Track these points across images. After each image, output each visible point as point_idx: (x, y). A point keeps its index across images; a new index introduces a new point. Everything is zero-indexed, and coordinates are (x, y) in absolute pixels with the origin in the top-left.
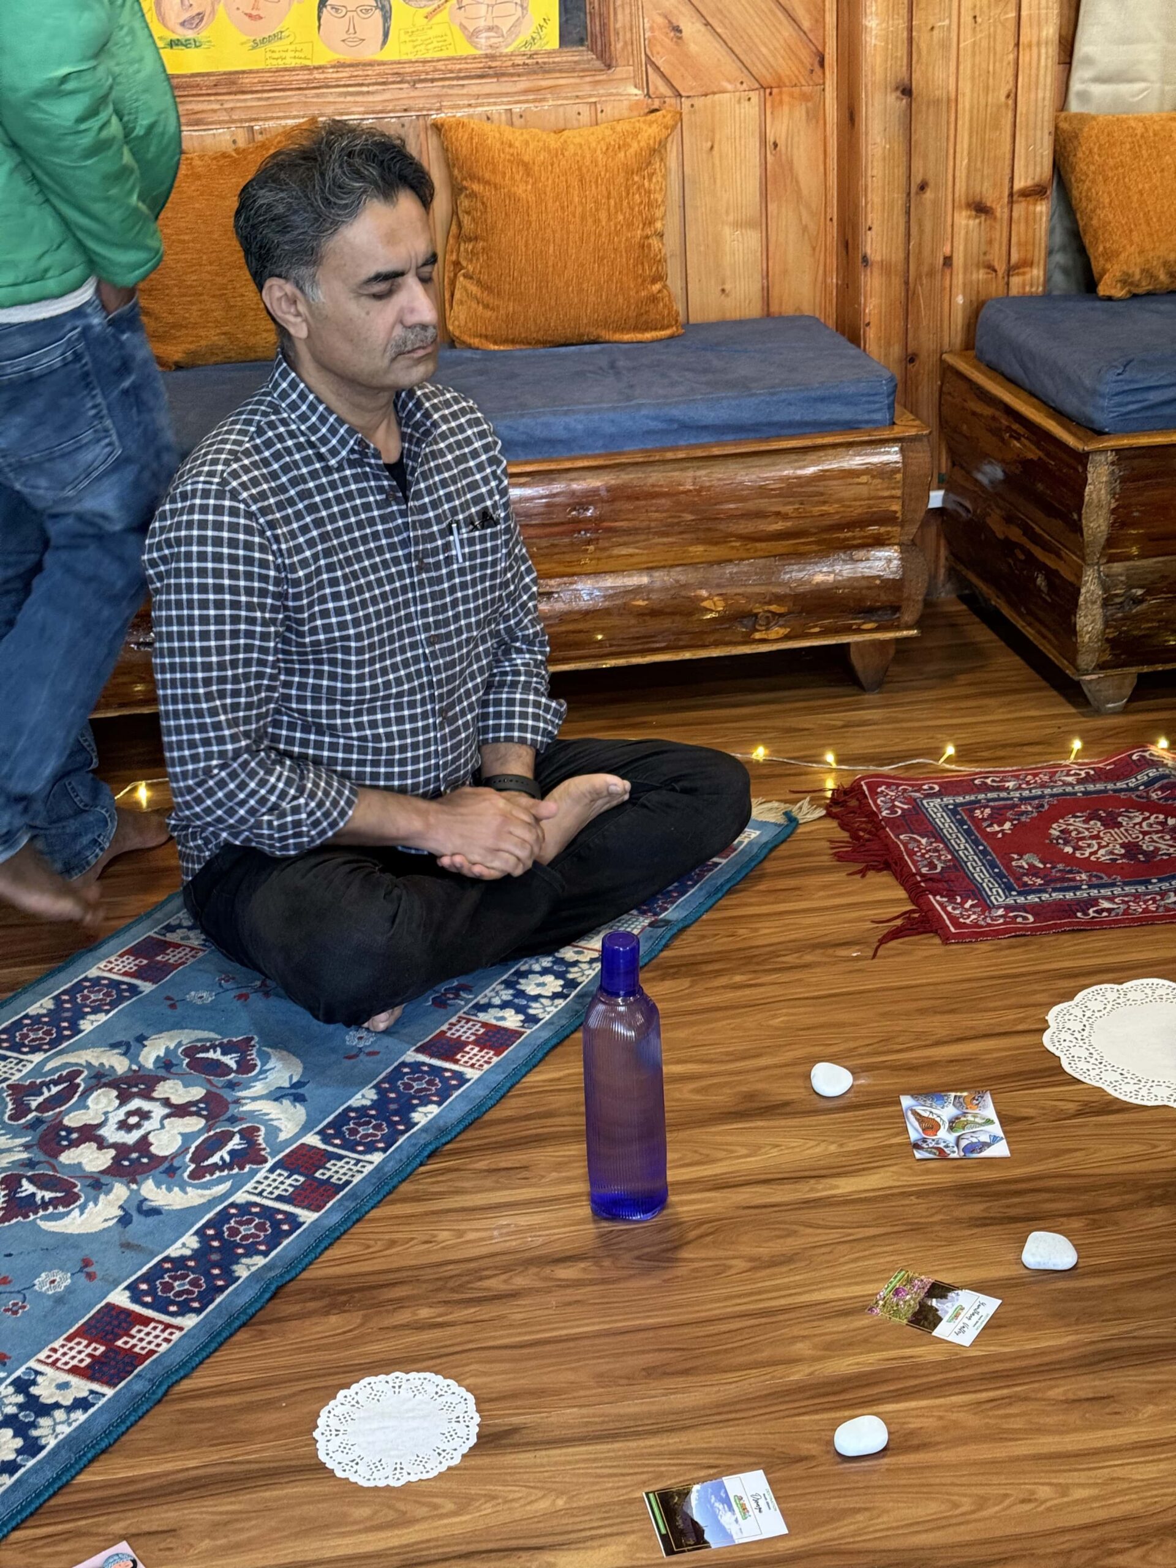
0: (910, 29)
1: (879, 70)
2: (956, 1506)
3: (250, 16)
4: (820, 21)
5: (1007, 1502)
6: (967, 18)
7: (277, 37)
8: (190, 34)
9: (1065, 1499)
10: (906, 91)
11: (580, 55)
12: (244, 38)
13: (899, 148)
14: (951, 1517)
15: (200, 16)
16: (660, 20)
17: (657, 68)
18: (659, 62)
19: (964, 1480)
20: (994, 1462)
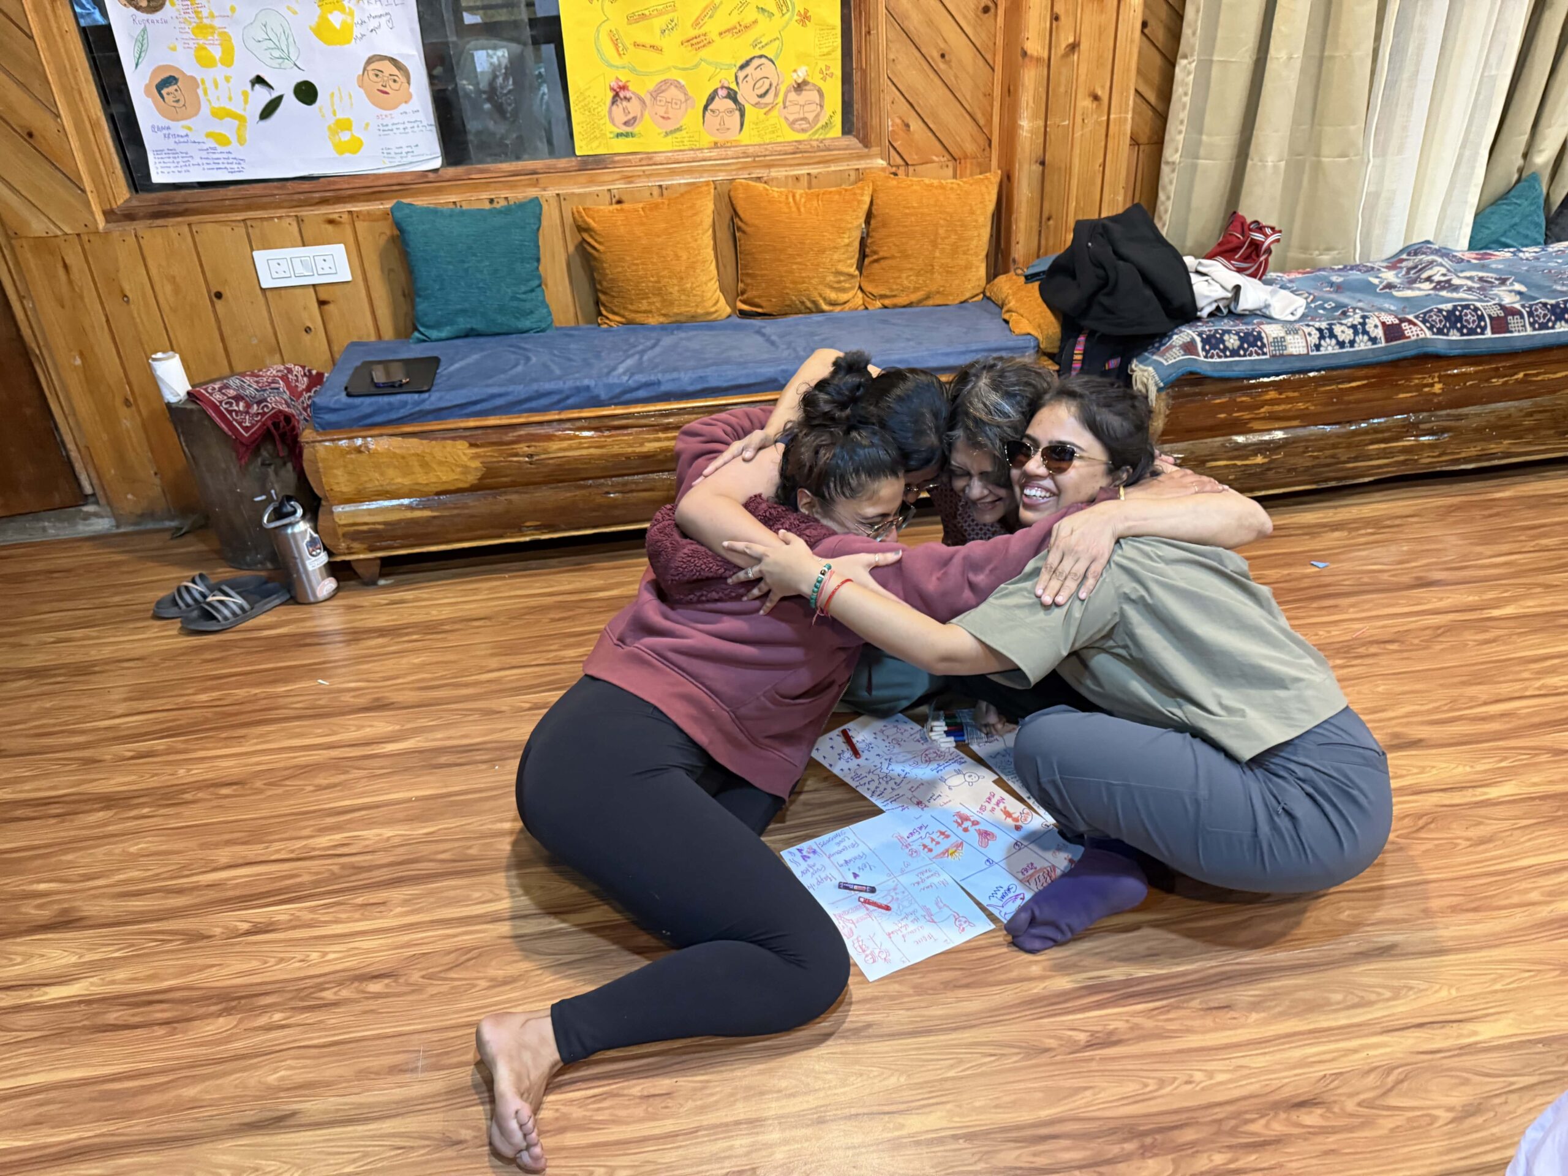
0: (1046, 126)
1: (1027, 150)
2: (1146, 1085)
3: (663, 118)
4: (990, 121)
5: (1176, 1084)
6: (1079, 120)
7: (679, 129)
8: (628, 129)
9: (1213, 1082)
10: (1043, 163)
11: (852, 141)
12: (660, 131)
13: (1037, 195)
14: (1144, 1094)
15: (635, 118)
16: (898, 121)
17: (895, 149)
18: (895, 145)
19: (1145, 1067)
20: (1164, 1054)
